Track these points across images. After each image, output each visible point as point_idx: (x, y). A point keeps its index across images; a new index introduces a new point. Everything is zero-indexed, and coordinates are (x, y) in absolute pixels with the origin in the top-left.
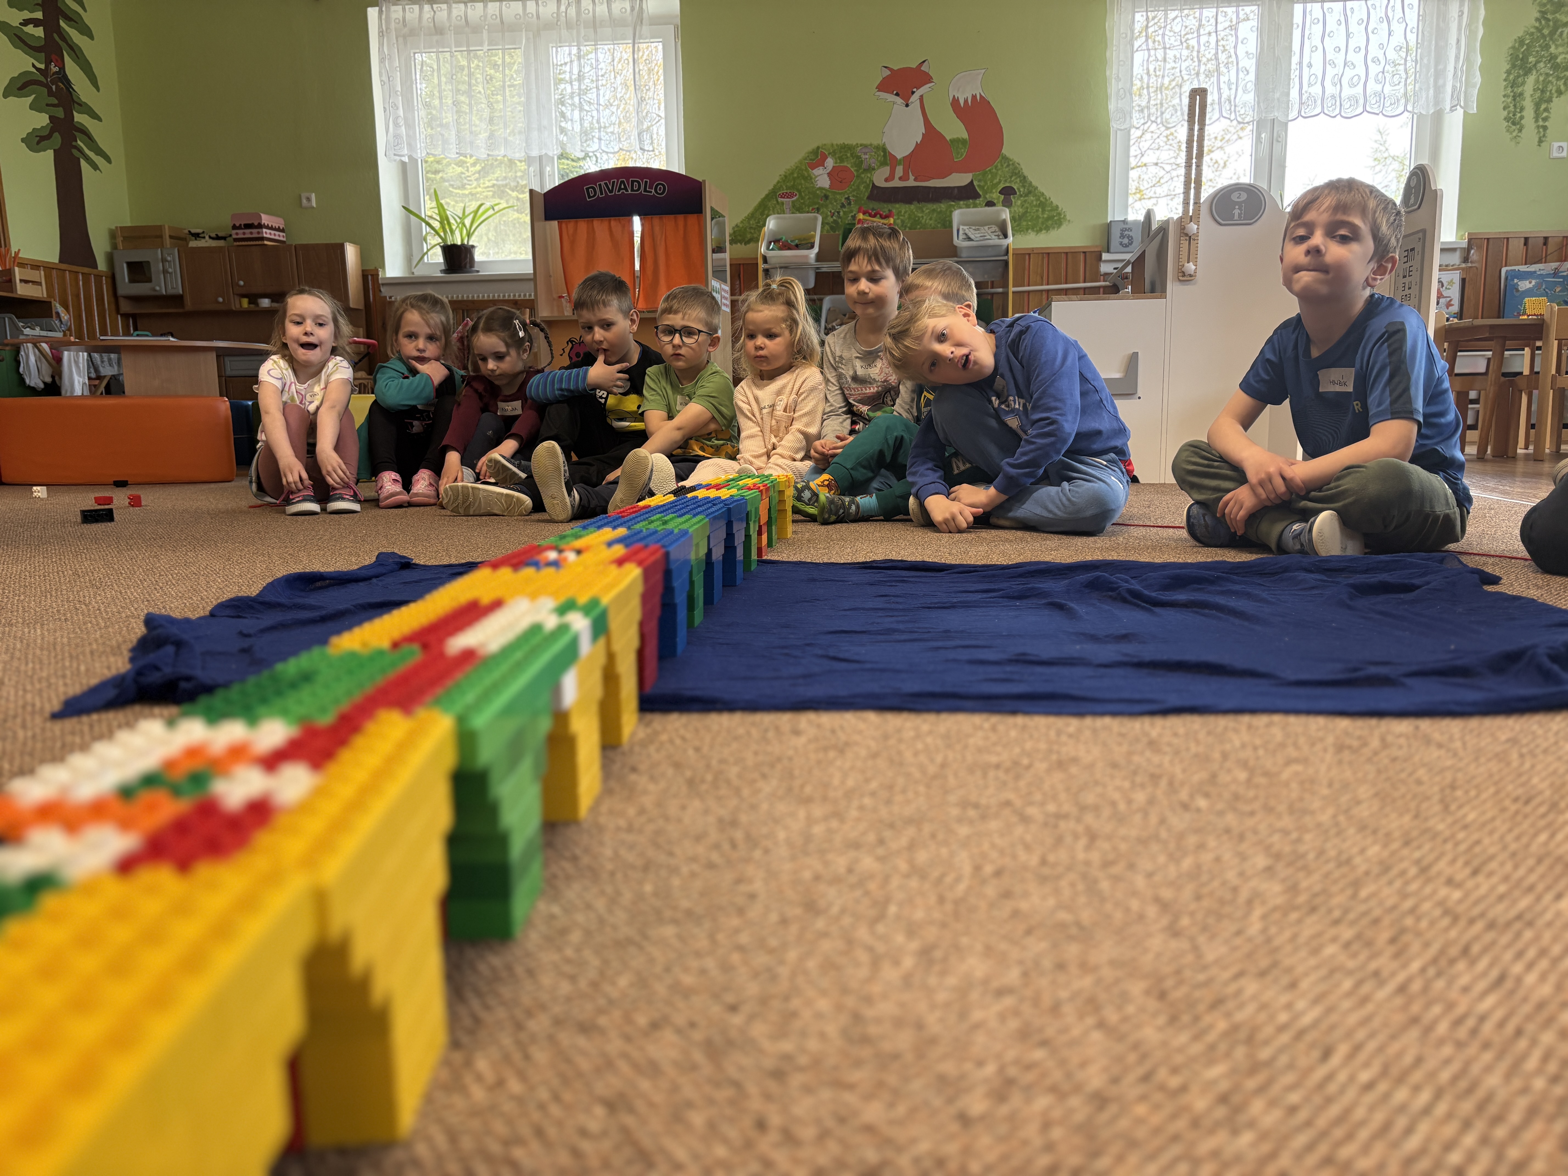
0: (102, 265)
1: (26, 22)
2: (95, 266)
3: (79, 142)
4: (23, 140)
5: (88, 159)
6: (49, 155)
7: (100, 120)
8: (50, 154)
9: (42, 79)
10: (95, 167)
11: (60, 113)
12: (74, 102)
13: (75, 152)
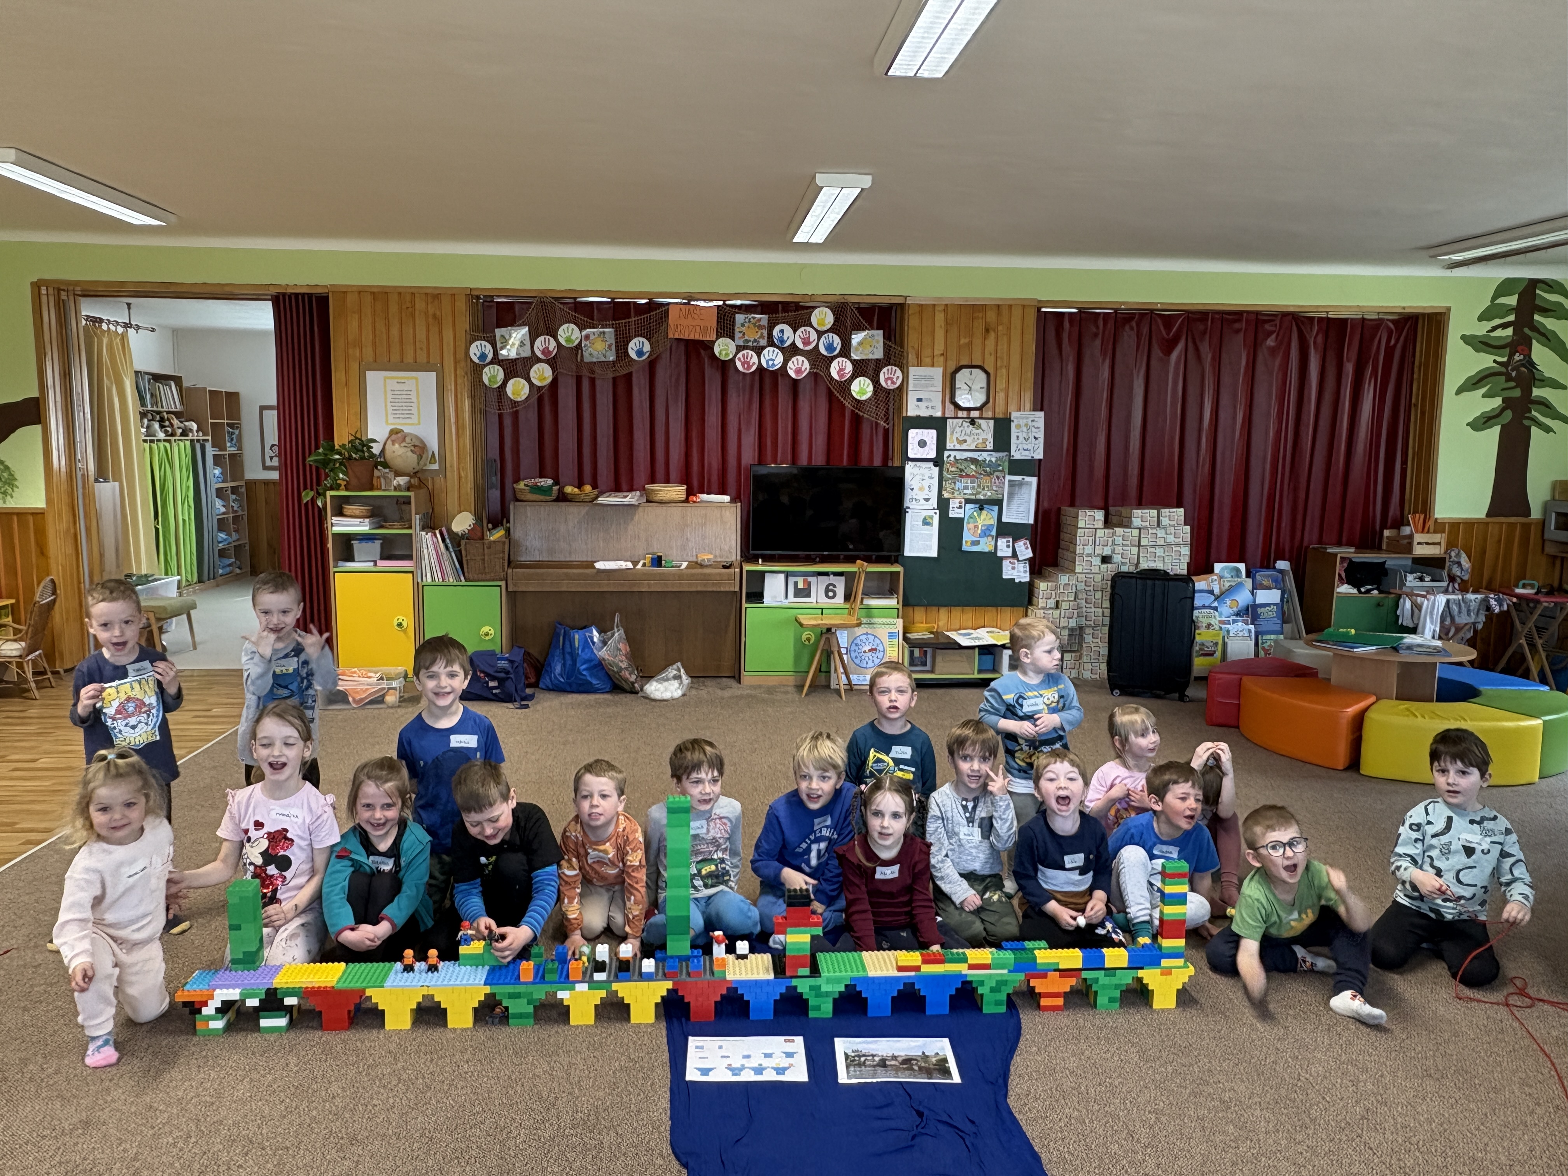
0: (1536, 513)
1: (1494, 329)
2: (1528, 513)
3: (1533, 413)
4: (1468, 424)
5: (1540, 425)
6: (1495, 432)
7: (1563, 387)
8: (1497, 429)
9: (1503, 370)
10: (1548, 430)
11: (1517, 393)
12: (1535, 379)
13: (1526, 422)
